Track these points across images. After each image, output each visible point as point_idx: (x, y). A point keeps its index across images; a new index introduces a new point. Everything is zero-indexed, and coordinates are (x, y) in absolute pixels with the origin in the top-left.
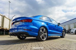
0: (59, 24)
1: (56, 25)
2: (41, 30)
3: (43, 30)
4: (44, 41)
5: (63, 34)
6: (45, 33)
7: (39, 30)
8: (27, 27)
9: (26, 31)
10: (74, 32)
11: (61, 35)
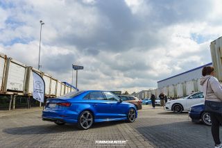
2: (83, 116)
4: (86, 129)
7: (80, 115)
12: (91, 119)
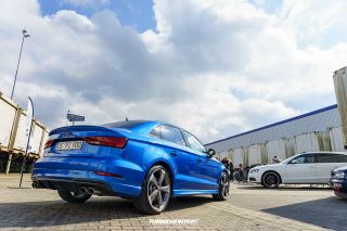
0: (211, 152)
1: (201, 154)
2: (152, 176)
3: (157, 175)
4: (158, 213)
5: (221, 187)
6: (164, 184)
7: (147, 175)
8: (107, 163)
9: (102, 178)
10: (259, 180)
11: (215, 191)
12: (167, 188)
